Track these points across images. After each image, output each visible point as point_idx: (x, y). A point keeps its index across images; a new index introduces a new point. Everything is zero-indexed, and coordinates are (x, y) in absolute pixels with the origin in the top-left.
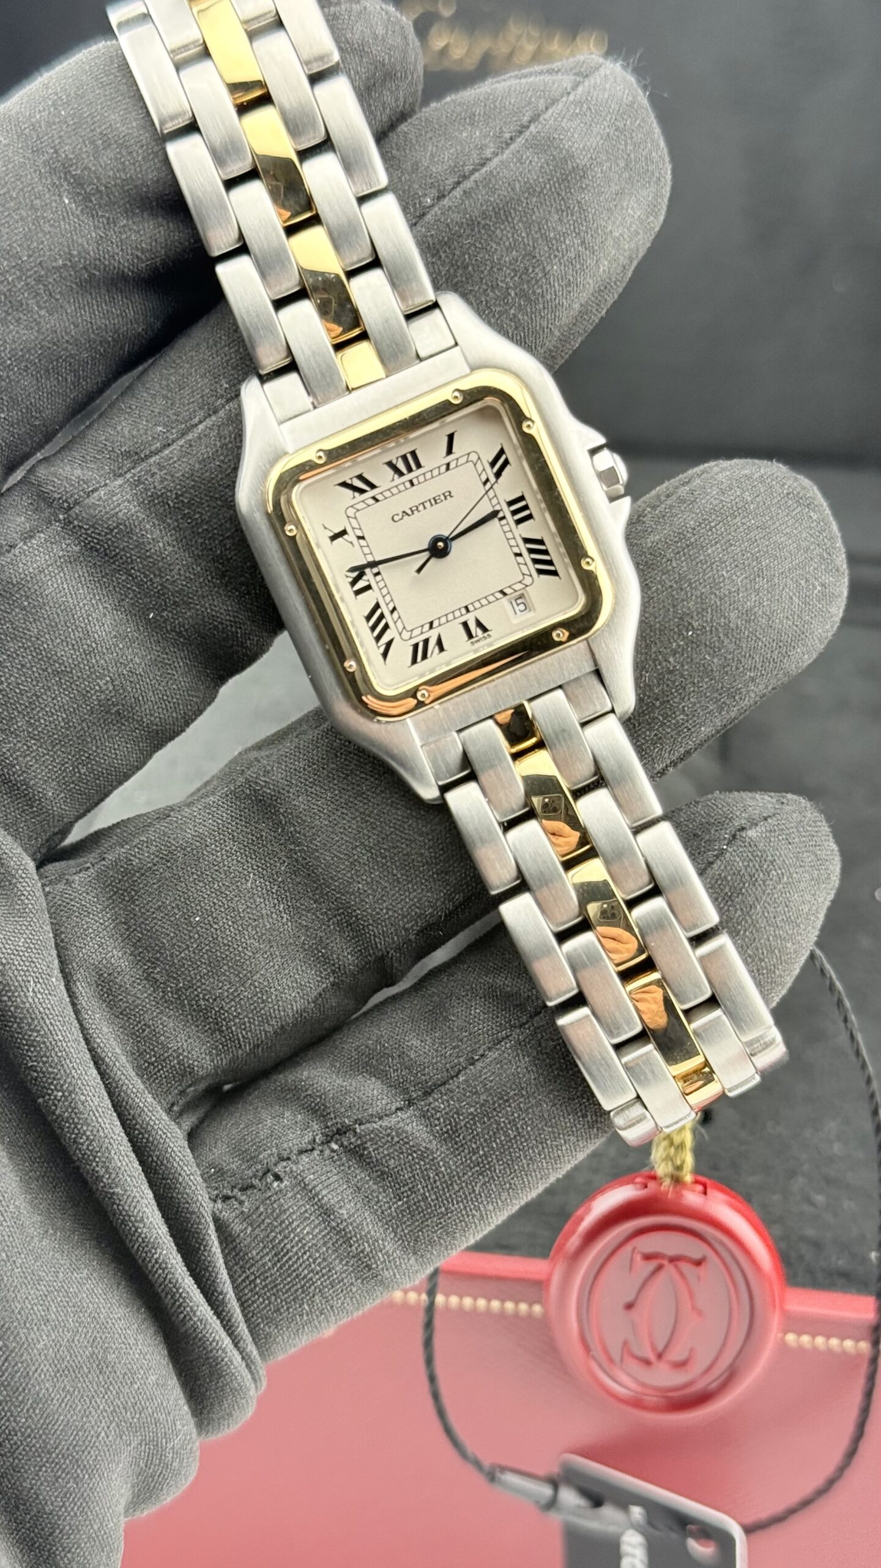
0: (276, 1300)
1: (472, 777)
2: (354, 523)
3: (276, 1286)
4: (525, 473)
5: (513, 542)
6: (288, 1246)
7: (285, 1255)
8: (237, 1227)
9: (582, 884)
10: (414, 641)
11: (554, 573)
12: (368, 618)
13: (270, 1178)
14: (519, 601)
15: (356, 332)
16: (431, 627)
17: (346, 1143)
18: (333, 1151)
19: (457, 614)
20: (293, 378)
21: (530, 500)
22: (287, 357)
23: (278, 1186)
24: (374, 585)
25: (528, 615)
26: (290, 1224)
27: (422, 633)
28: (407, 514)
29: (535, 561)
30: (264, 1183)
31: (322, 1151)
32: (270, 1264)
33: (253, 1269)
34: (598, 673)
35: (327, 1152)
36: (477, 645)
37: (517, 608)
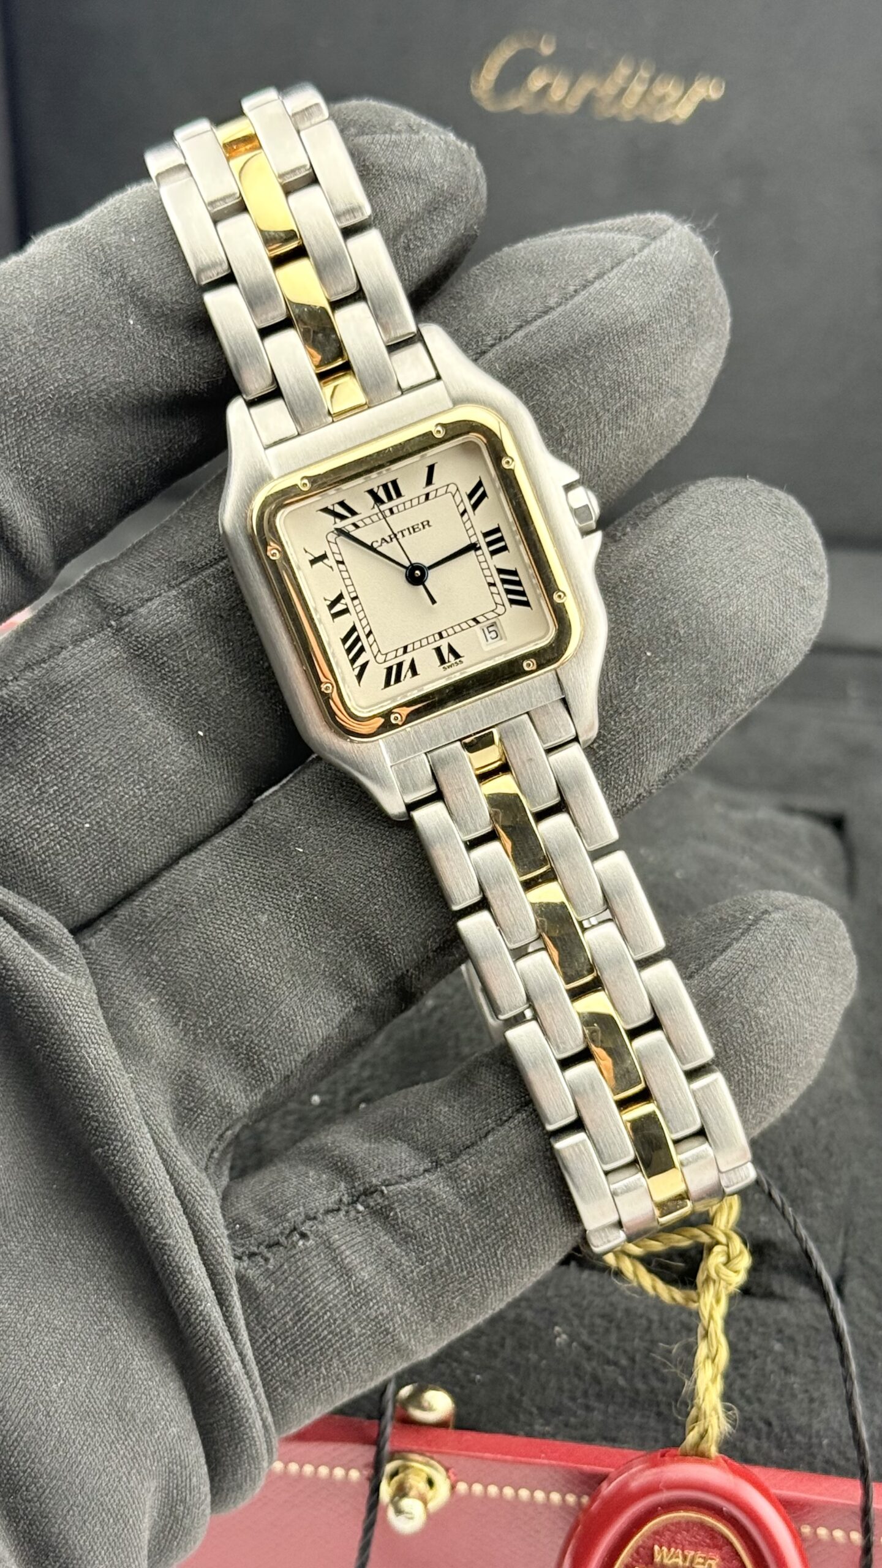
0: (295, 1362)
1: (438, 796)
2: (335, 549)
3: (295, 1347)
4: (502, 507)
5: (487, 572)
6: (310, 1305)
7: (305, 1314)
8: (261, 1285)
9: (541, 904)
10: (388, 664)
11: (526, 604)
12: (345, 640)
13: (296, 1237)
14: (491, 629)
15: (339, 362)
16: (405, 652)
17: (372, 1204)
18: (358, 1212)
19: (431, 639)
20: (277, 405)
21: (505, 532)
22: (273, 383)
23: (303, 1244)
24: (351, 609)
25: (500, 643)
26: (313, 1282)
27: (396, 657)
28: (386, 541)
29: (508, 592)
30: (290, 1242)
31: (347, 1212)
32: (290, 1323)
33: (275, 1328)
34: (564, 701)
35: (353, 1214)
36: (449, 671)
37: (488, 636)
